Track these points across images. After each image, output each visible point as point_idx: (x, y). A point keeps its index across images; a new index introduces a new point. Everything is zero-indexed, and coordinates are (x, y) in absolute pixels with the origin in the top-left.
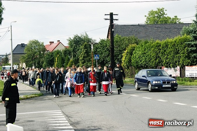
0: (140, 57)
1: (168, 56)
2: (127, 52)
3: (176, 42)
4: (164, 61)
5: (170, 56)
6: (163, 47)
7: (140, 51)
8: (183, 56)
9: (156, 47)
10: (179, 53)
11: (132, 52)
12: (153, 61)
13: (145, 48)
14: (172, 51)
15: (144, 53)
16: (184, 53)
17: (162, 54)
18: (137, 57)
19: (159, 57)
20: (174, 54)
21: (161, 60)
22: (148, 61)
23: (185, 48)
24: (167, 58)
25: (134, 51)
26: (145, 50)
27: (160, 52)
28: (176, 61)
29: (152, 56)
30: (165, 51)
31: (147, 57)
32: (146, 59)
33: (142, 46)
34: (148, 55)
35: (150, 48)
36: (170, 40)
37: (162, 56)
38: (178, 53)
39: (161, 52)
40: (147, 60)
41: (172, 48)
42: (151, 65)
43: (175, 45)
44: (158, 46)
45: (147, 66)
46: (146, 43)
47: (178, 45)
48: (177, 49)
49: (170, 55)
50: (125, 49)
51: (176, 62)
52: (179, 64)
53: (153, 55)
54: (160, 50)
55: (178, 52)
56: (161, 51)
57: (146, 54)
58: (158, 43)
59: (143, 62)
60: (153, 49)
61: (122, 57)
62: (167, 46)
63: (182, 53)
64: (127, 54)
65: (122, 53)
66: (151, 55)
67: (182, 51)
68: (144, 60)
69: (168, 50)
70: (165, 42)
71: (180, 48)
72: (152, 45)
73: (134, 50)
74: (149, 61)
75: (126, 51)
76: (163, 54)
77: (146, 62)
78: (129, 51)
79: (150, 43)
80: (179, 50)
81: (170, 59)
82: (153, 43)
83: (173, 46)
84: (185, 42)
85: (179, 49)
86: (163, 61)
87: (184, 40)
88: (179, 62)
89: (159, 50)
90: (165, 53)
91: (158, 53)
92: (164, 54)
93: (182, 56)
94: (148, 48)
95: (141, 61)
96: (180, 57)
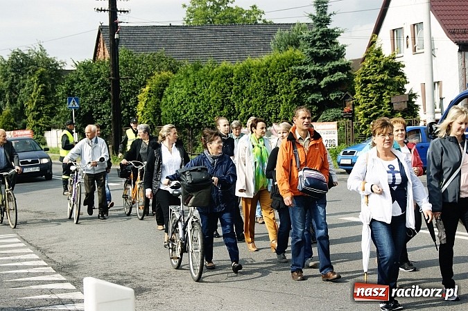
0: (182, 102)
1: (251, 99)
2: (149, 91)
3: (269, 66)
4: (243, 112)
5: (255, 100)
6: (239, 79)
7: (183, 87)
8: (286, 100)
9: (222, 77)
10: (276, 93)
11: (162, 91)
12: (215, 112)
13: (195, 82)
14: (259, 89)
15: (194, 93)
16: (288, 93)
17: (237, 94)
18: (176, 102)
19: (229, 103)
20: (265, 95)
21: (234, 108)
22: (203, 111)
23: (290, 80)
24: (248, 105)
25: (167, 89)
26: (195, 85)
27: (231, 89)
28: (269, 112)
29: (213, 101)
30: (244, 87)
31: (199, 101)
32: (198, 106)
33: (188, 75)
34: (203, 96)
35: (207, 79)
36: (256, 62)
37: (235, 100)
38: (274, 92)
39: (235, 91)
40: (200, 110)
41: (260, 80)
42: (210, 122)
43: (266, 72)
44: (227, 75)
45: (200, 124)
46: (197, 68)
47: (274, 73)
48: (271, 83)
49: (256, 97)
50: (144, 85)
51: (270, 114)
52: (276, 119)
53: (214, 98)
54: (232, 84)
55: (275, 90)
56: (235, 87)
57: (196, 95)
58: (226, 69)
59: (191, 114)
60: (214, 83)
61: (137, 102)
62: (249, 76)
63: (285, 93)
64: (150, 97)
65: (138, 94)
66: (209, 99)
67: (283, 87)
68: (192, 110)
69: (251, 86)
70: (244, 68)
71: (279, 80)
72: (211, 74)
73: (167, 85)
74: (206, 112)
75: (147, 88)
76: (240, 95)
77: (197, 114)
78: (153, 88)
79: (206, 68)
80: (276, 86)
81: (256, 106)
82: (213, 68)
83: (263, 77)
84: (291, 66)
85: (276, 83)
86: (240, 113)
87: (289, 61)
88: (277, 113)
89: (228, 85)
90: (244, 92)
91: (226, 93)
92: (242, 95)
93: (284, 100)
94: (201, 81)
95: (185, 113)
96: (280, 101)
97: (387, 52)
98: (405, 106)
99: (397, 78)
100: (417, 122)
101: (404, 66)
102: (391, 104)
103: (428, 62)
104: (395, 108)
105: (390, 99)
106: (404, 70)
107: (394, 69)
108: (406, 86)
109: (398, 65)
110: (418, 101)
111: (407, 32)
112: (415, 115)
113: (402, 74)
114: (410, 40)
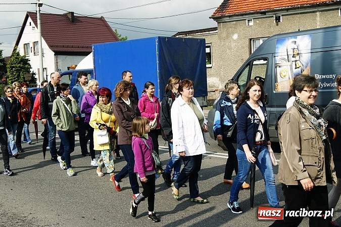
97: (22, 54)
98: (30, 79)
99: (26, 66)
100: (36, 86)
101: (30, 61)
102: (24, 78)
103: (41, 59)
104: (26, 79)
105: (23, 75)
106: (30, 62)
107: (25, 61)
108: (31, 70)
109: (28, 60)
110: (36, 76)
111: (31, 45)
112: (35, 83)
113: (29, 64)
114: (32, 49)
